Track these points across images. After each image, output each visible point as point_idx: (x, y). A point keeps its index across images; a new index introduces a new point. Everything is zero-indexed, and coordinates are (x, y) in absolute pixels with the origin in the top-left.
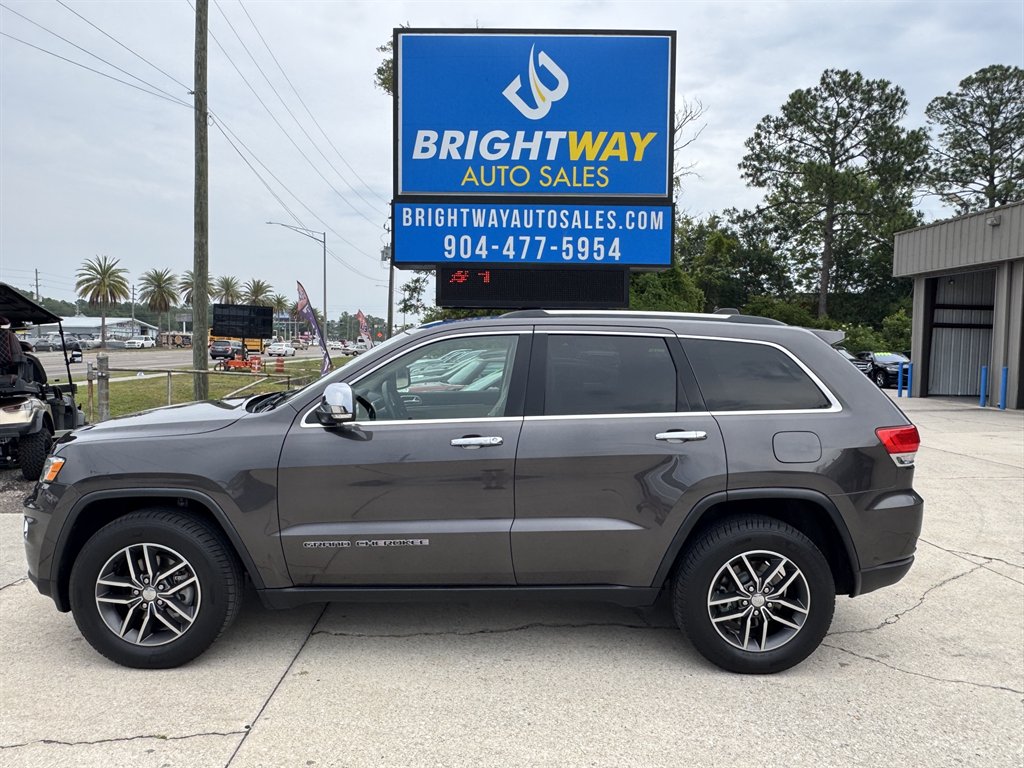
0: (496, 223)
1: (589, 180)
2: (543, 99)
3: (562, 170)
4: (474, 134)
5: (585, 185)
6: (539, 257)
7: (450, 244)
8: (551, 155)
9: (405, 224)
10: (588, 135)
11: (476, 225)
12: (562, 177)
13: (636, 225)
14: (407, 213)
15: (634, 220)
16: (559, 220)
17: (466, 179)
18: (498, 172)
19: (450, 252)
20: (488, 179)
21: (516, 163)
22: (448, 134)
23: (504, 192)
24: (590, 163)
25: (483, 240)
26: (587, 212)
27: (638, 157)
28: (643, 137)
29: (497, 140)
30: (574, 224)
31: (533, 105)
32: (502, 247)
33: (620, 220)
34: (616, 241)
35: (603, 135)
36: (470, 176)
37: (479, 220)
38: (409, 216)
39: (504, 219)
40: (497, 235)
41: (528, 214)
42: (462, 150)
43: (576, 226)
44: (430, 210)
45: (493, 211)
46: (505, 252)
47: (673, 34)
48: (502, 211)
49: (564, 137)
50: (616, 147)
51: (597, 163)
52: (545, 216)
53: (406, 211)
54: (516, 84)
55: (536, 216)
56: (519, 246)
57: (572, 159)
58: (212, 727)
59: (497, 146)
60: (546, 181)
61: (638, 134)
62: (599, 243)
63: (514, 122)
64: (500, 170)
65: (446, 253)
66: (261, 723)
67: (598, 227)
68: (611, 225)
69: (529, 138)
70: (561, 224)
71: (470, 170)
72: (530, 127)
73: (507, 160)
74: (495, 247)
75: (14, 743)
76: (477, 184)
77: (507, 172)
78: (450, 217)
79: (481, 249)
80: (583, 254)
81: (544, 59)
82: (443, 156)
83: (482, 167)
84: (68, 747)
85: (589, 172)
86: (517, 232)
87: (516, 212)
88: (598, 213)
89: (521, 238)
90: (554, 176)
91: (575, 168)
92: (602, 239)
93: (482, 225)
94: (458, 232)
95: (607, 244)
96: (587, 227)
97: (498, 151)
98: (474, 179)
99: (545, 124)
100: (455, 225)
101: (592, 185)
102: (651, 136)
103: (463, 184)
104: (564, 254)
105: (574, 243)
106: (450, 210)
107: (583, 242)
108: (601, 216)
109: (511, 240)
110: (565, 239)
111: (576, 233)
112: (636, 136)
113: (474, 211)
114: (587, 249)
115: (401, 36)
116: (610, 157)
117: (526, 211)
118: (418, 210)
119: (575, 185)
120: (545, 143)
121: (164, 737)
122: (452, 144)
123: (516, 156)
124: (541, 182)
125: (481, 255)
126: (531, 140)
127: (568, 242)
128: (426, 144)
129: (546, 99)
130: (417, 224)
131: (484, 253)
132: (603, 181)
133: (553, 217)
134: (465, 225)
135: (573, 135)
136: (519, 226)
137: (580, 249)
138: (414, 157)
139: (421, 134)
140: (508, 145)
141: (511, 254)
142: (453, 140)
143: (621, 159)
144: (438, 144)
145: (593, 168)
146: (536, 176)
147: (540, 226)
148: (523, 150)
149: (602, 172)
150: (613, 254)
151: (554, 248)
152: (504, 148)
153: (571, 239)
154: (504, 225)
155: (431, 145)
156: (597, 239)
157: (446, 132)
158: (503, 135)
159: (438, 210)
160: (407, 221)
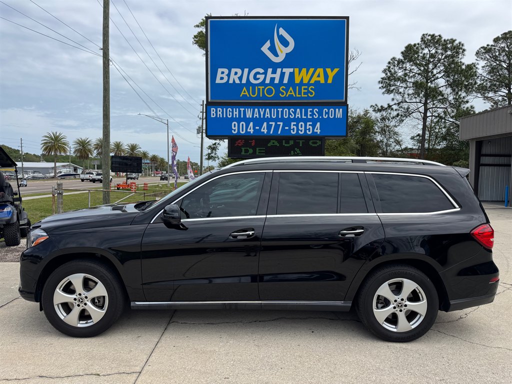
0: (257, 116)
1: (305, 93)
3: (291, 89)
4: (246, 70)
5: (303, 96)
6: (279, 133)
7: (235, 127)
8: (286, 81)
10: (304, 70)
11: (248, 117)
12: (291, 92)
13: (329, 116)
15: (327, 113)
16: (290, 114)
17: (242, 93)
18: (259, 89)
19: (235, 130)
20: (254, 94)
21: (268, 85)
22: (234, 70)
23: (262, 100)
24: (305, 85)
25: (251, 124)
26: (303, 110)
27: (330, 81)
28: (332, 71)
29: (258, 73)
30: (297, 116)
31: (276, 55)
32: (261, 128)
33: (320, 113)
34: (318, 124)
35: (312, 70)
36: (245, 92)
37: (249, 114)
38: (214, 112)
39: (262, 113)
40: (258, 122)
41: (274, 111)
42: (240, 78)
44: (225, 109)
45: (256, 110)
46: (262, 130)
47: (347, 18)
48: (260, 109)
49: (292, 71)
50: (319, 76)
51: (308, 84)
52: (282, 112)
53: (213, 110)
54: (268, 44)
55: (278, 112)
56: (269, 127)
57: (296, 82)
58: (122, 370)
59: (258, 76)
60: (283, 94)
61: (330, 69)
62: (310, 125)
63: (267, 64)
65: (233, 131)
66: (146, 368)
67: (309, 117)
68: (316, 116)
69: (274, 72)
70: (290, 116)
71: (245, 89)
72: (275, 66)
73: (263, 83)
74: (257, 128)
75: (25, 377)
76: (248, 96)
77: (263, 90)
78: (235, 113)
79: (250, 129)
80: (301, 131)
81: (282, 32)
82: (231, 81)
83: (251, 87)
84: (51, 380)
85: (304, 89)
86: (268, 120)
87: (268, 110)
88: (309, 110)
89: (270, 123)
90: (287, 91)
91: (297, 87)
92: (311, 123)
93: (251, 117)
94: (239, 120)
95: (314, 126)
96: (303, 117)
97: (259, 79)
98: (247, 93)
99: (282, 65)
100: (237, 117)
101: (306, 96)
102: (336, 70)
103: (241, 96)
104: (292, 131)
105: (297, 125)
106: (234, 109)
107: (302, 125)
109: (265, 124)
110: (292, 123)
111: (298, 121)
112: (329, 70)
113: (247, 109)
114: (303, 128)
115: (209, 20)
116: (315, 81)
118: (218, 109)
119: (297, 96)
120: (283, 74)
121: (98, 375)
122: (235, 75)
123: (268, 81)
124: (280, 94)
125: (250, 132)
126: (276, 73)
127: (294, 125)
128: (222, 76)
129: (283, 52)
130: (218, 116)
131: (252, 131)
132: (311, 93)
133: (286, 112)
134: (242, 117)
135: (297, 70)
136: (269, 117)
137: (300, 128)
138: (216, 82)
139: (220, 70)
140: (264, 75)
141: (266, 131)
142: (236, 73)
143: (321, 82)
144: (229, 75)
145: (306, 87)
146: (278, 91)
147: (280, 117)
148: (271, 78)
149: (312, 89)
150: (317, 131)
151: (287, 128)
152: (262, 77)
153: (295, 123)
154: (262, 117)
155: (225, 76)
156: (308, 123)
157: (232, 69)
158: (261, 71)
159: (229, 109)
160: (213, 115)
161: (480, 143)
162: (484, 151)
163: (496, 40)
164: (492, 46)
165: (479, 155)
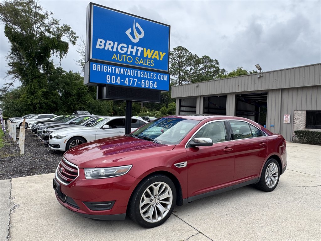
0: (123, 73)
1: (149, 64)
2: (137, 37)
3: (142, 59)
4: (116, 44)
5: (148, 65)
6: (135, 85)
7: (108, 78)
8: (139, 55)
9: (94, 69)
10: (149, 50)
11: (117, 73)
12: (141, 62)
13: (161, 78)
14: (95, 66)
15: (160, 77)
16: (141, 75)
17: (113, 57)
18: (123, 57)
19: (108, 81)
20: (120, 59)
21: (129, 55)
22: (108, 42)
23: (125, 63)
24: (149, 59)
25: (119, 77)
26: (148, 73)
27: (161, 59)
28: (162, 54)
29: (123, 47)
30: (145, 76)
31: (134, 38)
32: (124, 81)
33: (157, 76)
34: (156, 82)
35: (153, 51)
36: (115, 57)
37: (118, 72)
38: (95, 67)
39: (125, 72)
40: (123, 77)
41: (132, 71)
42: (112, 48)
43: (145, 77)
44: (102, 66)
45: (122, 69)
46: (125, 83)
47: (170, 26)
48: (125, 69)
49: (143, 50)
50: (156, 55)
51: (151, 59)
52: (137, 72)
53: (94, 66)
54: (129, 30)
55: (134, 72)
56: (129, 81)
57: (144, 56)
59: (123, 49)
60: (137, 62)
62: (151, 83)
63: (129, 42)
64: (124, 56)
65: (107, 81)
67: (151, 78)
68: (155, 78)
69: (133, 48)
70: (141, 76)
71: (115, 55)
72: (133, 45)
73: (126, 53)
74: (122, 81)
76: (117, 60)
77: (126, 57)
78: (109, 69)
79: (118, 81)
80: (147, 85)
81: (138, 25)
82: (106, 49)
83: (119, 55)
85: (149, 61)
86: (129, 77)
87: (129, 70)
88: (151, 74)
89: (130, 79)
90: (139, 60)
91: (145, 59)
92: (152, 82)
93: (119, 73)
94: (111, 74)
95: (153, 83)
96: (148, 77)
97: (124, 50)
98: (116, 58)
99: (138, 45)
100: (110, 72)
101: (149, 65)
102: (164, 54)
103: (112, 59)
104: (142, 85)
105: (145, 82)
106: (109, 67)
107: (147, 82)
108: (152, 75)
109: (127, 79)
110: (143, 80)
111: (146, 79)
112: (161, 53)
113: (116, 68)
114: (148, 84)
115: (93, 5)
116: (154, 58)
117: (132, 70)
118: (98, 65)
119: (145, 64)
120: (137, 50)
122: (109, 45)
123: (129, 53)
124: (136, 62)
125: (118, 83)
126: (133, 49)
127: (143, 81)
128: (101, 44)
129: (138, 37)
130: (98, 70)
131: (119, 82)
132: (152, 65)
133: (140, 73)
134: (113, 72)
135: (145, 49)
136: (130, 75)
137: (146, 84)
138: (97, 47)
139: (99, 40)
140: (127, 49)
143: (157, 59)
144: (105, 44)
145: (150, 60)
146: (134, 60)
147: (136, 76)
148: (131, 51)
149: (152, 62)
150: (155, 86)
151: (139, 83)
152: (126, 49)
153: (144, 81)
154: (125, 74)
156: (151, 82)
157: (108, 41)
158: (125, 46)
159: (105, 66)
160: (94, 68)
161: (181, 100)
162: (182, 105)
163: (175, 49)
164: (172, 52)
165: (180, 106)
